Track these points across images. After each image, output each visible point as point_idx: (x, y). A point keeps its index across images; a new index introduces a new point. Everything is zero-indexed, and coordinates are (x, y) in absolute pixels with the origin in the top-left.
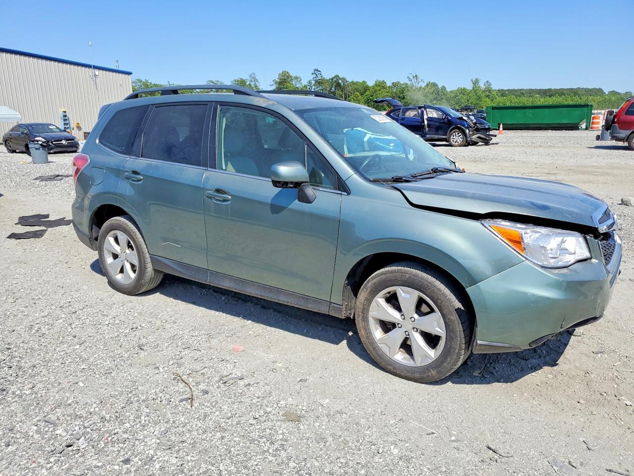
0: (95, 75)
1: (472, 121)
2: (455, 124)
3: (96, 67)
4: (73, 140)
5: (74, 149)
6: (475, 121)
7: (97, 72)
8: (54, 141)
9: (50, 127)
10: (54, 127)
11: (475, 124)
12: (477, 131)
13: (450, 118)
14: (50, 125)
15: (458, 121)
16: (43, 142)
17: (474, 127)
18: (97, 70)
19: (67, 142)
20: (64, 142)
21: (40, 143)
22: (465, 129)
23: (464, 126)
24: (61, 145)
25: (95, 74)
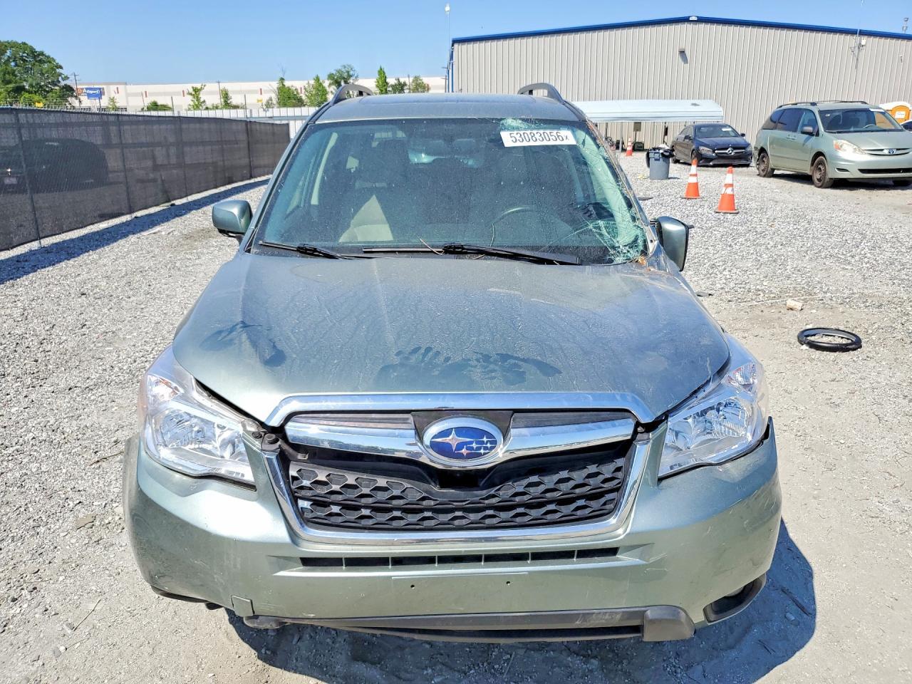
0: (860, 46)
3: (863, 33)
4: (744, 148)
5: (743, 162)
7: (864, 40)
8: (718, 149)
9: (724, 130)
10: (730, 129)
14: (725, 126)
16: (665, 151)
18: (866, 37)
19: (735, 151)
20: (729, 151)
21: (661, 151)
24: (725, 155)
25: (860, 44)
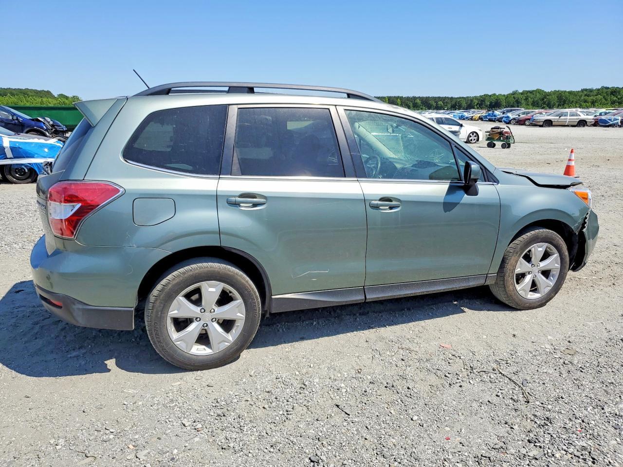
1: (49, 122)
2: (28, 126)
6: (51, 123)
11: (53, 126)
12: (56, 134)
13: (21, 119)
15: (33, 123)
17: (52, 129)
22: (44, 131)
23: (43, 128)
